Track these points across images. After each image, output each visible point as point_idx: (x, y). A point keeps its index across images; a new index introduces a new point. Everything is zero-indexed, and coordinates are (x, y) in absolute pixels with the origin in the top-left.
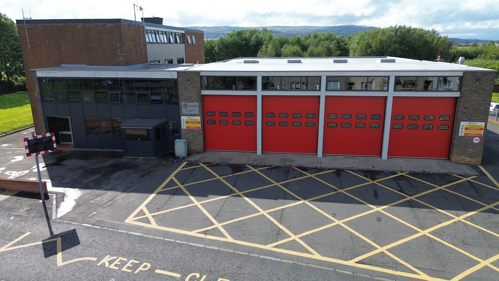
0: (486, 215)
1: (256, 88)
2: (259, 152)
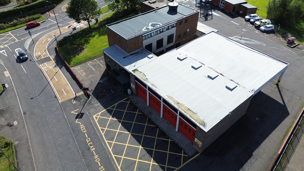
0: (159, 167)
1: (147, 88)
2: (148, 105)
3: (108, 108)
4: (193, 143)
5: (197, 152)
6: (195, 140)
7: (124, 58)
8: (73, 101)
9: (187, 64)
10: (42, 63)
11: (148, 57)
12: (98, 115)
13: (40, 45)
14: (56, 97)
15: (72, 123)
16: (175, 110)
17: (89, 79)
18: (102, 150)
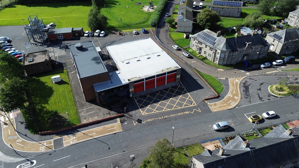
1: (144, 81)
2: (145, 90)
3: (139, 107)
4: (175, 81)
5: (179, 82)
6: (177, 77)
7: (112, 83)
8: (124, 124)
9: (133, 62)
10: (62, 144)
11: (118, 74)
12: (142, 112)
13: (25, 147)
14: (115, 134)
15: (144, 125)
16: (165, 74)
17: (104, 115)
18: (169, 113)
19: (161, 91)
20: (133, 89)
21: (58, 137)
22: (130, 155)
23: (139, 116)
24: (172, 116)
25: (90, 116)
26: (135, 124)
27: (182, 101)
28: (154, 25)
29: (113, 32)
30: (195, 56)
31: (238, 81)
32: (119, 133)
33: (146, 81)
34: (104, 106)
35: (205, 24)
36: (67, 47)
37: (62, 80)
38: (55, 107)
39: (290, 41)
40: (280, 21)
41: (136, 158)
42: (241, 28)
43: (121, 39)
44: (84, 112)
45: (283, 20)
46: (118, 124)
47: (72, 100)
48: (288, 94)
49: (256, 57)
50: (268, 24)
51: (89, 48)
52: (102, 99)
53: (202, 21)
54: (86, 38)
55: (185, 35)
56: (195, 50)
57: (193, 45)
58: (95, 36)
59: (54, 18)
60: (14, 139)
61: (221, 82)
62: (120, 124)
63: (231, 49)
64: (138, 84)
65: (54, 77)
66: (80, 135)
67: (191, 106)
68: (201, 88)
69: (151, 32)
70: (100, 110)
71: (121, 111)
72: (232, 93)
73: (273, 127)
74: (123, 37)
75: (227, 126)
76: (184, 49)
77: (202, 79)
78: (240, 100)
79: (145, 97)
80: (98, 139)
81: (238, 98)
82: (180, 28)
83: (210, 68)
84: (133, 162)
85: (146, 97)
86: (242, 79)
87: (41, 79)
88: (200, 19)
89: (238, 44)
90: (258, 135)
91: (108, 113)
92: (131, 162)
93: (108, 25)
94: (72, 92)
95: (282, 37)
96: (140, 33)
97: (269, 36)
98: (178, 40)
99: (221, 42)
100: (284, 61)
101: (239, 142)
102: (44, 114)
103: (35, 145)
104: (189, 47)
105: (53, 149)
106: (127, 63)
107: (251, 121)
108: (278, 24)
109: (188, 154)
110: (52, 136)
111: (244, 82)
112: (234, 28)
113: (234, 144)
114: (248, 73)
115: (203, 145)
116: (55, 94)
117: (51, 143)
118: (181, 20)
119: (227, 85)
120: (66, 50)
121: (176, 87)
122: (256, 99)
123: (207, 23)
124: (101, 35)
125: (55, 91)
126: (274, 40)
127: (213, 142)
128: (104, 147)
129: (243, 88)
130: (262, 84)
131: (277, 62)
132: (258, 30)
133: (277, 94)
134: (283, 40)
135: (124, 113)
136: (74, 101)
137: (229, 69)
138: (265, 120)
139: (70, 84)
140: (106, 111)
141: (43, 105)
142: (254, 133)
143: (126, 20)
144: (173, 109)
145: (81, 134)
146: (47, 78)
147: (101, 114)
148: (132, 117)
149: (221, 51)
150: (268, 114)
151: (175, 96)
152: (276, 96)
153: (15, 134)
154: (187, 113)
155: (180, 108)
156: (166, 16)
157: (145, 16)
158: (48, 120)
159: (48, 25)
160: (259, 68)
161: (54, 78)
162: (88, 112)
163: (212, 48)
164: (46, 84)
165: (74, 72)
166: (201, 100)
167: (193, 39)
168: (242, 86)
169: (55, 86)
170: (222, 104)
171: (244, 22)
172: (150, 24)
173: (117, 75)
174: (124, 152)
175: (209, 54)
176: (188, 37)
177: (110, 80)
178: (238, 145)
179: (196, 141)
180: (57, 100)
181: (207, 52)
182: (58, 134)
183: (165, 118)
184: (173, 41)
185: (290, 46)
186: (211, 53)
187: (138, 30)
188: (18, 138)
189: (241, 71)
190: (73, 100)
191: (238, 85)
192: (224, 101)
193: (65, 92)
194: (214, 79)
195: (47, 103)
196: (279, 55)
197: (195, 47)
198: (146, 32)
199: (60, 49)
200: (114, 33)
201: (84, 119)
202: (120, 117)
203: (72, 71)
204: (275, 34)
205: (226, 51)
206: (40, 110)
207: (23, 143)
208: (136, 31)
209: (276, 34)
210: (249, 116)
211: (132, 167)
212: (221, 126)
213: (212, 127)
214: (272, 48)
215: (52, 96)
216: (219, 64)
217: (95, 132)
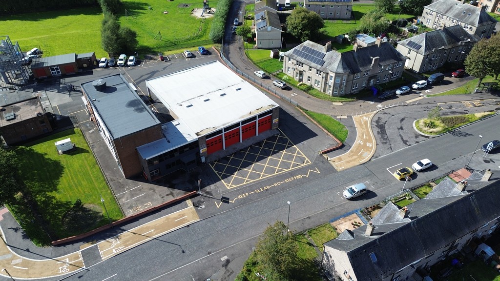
0: (288, 149)
1: (222, 132)
2: (224, 149)
3: (220, 178)
4: (271, 128)
5: (277, 129)
6: (274, 122)
7: (169, 142)
8: (200, 208)
9: (198, 103)
10: (98, 257)
11: (176, 125)
12: (227, 185)
13: (31, 272)
14: (188, 226)
15: (234, 206)
16: (254, 118)
17: (163, 197)
18: (270, 181)
19: (251, 146)
20: (206, 148)
21: (87, 246)
22: (220, 257)
23: (223, 192)
24: (275, 185)
25: (139, 202)
26: (219, 205)
27: (288, 159)
28: (218, 40)
29: (150, 55)
30: (294, 86)
31: (367, 119)
32: (195, 224)
33: (226, 132)
34: (159, 183)
35: (301, 34)
36: (71, 89)
37: (74, 147)
38: (72, 195)
39: (433, 50)
40: (411, 20)
41: (231, 261)
42: (356, 36)
43: (165, 68)
44: (126, 196)
45: (416, 19)
46: (189, 209)
47: (100, 178)
48: (443, 130)
49: (386, 80)
50: (396, 27)
51: (117, 87)
52: (154, 171)
53: (296, 27)
54: (103, 70)
55: (272, 54)
56: (291, 76)
57: (289, 68)
58: (118, 66)
59: (36, 39)
60: (6, 260)
61: (341, 123)
62: (194, 209)
63: (350, 69)
64: (213, 140)
65: (59, 143)
66: (128, 237)
67: (303, 165)
68: (314, 135)
69: (214, 51)
70: (154, 191)
71: (191, 188)
72: (362, 138)
73: (432, 184)
74: (169, 63)
75: (365, 190)
76: (274, 75)
77: (311, 121)
78: (376, 147)
79: (226, 159)
80: (160, 239)
81: (372, 145)
82: (262, 42)
83: (320, 103)
84: (228, 268)
85: (228, 159)
86: (373, 115)
87: (34, 149)
88: (292, 25)
89: (359, 61)
90: (412, 198)
91: (169, 193)
92: (224, 268)
93: (138, 46)
94: (97, 166)
95: (421, 45)
96: (196, 54)
97: (401, 45)
98: (261, 62)
99: (334, 59)
100: (428, 82)
101: (392, 212)
102: (53, 208)
103: (48, 265)
104: (282, 72)
105: (84, 267)
106: (188, 107)
107: (398, 177)
108: (410, 25)
109: (313, 242)
110: (76, 245)
111: (377, 119)
112: (347, 36)
113: (385, 216)
114: (379, 105)
115: (334, 224)
116: (68, 171)
117: (78, 258)
118: (263, 29)
119: (353, 127)
120: (71, 93)
121: (273, 138)
122: (399, 144)
123: (304, 31)
124: (129, 63)
125: (65, 166)
126: (410, 50)
127: (348, 217)
128: (174, 250)
129: (376, 130)
130: (402, 120)
131: (418, 84)
132: (382, 38)
133: (428, 132)
134: (423, 49)
135: (197, 190)
136: (105, 180)
137: (349, 102)
138: (418, 173)
139: (90, 151)
140: (165, 190)
141: (49, 194)
142: (406, 195)
143: (169, 35)
144: (275, 174)
145: (129, 235)
146: (47, 145)
147: (157, 196)
148: (212, 195)
149: (336, 73)
150: (421, 164)
151: (274, 153)
152: (427, 135)
153: (5, 251)
154: (299, 177)
155: (287, 170)
156: (234, 23)
157: (198, 26)
158: (63, 218)
159: (28, 53)
160: (395, 96)
161: (61, 145)
162: (132, 196)
163: (321, 70)
164: (46, 157)
165: (93, 130)
166: (316, 155)
167: (287, 58)
168: (375, 126)
169: (65, 158)
170: (349, 157)
171: (360, 26)
172: (210, 38)
173: (174, 127)
174: (210, 253)
175: (316, 80)
176: (276, 56)
177: (165, 137)
178: (390, 216)
179: (322, 220)
180: (72, 183)
181: (312, 77)
182: (86, 240)
183: (267, 190)
184: (254, 64)
185: (433, 57)
186: (319, 78)
187: (192, 49)
188: (14, 258)
189: (369, 102)
190: (102, 179)
191: (369, 125)
192: (352, 152)
193: (86, 167)
194: (330, 119)
195: (56, 190)
196: (419, 73)
197: (291, 71)
198: (206, 53)
199: (58, 92)
200: (151, 59)
201: (129, 208)
202: (191, 197)
203: (90, 130)
204: (411, 42)
205: (343, 72)
206: (44, 202)
207: (24, 264)
208: (189, 53)
209: (412, 40)
210: (393, 170)
211: (228, 276)
212: (356, 191)
213: (342, 194)
214: (408, 64)
215: (63, 175)
216: (333, 95)
217: (152, 228)
